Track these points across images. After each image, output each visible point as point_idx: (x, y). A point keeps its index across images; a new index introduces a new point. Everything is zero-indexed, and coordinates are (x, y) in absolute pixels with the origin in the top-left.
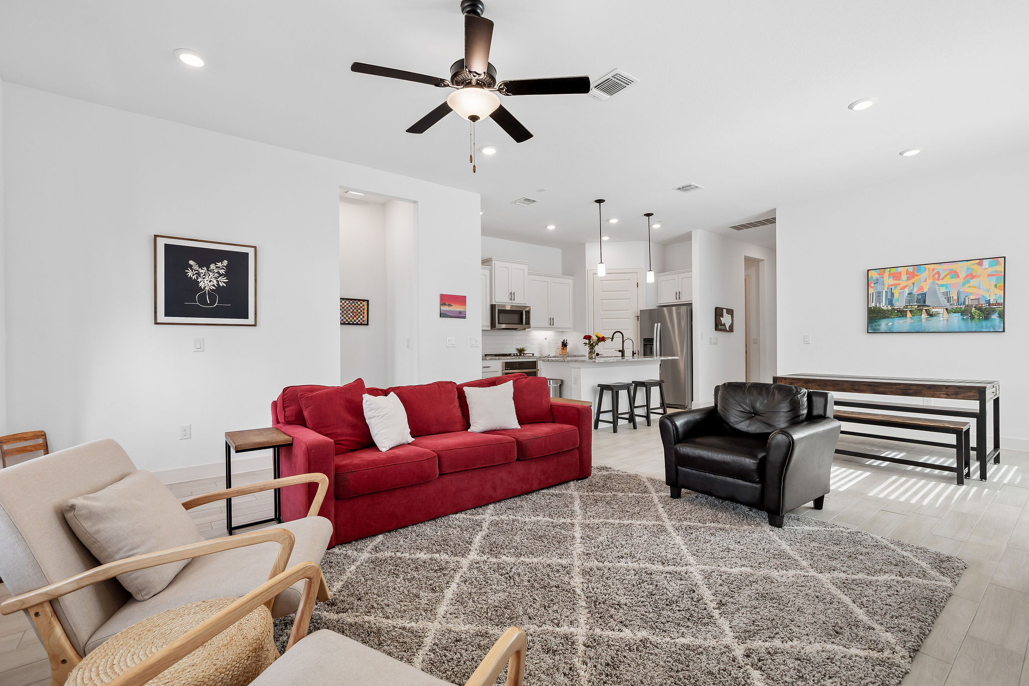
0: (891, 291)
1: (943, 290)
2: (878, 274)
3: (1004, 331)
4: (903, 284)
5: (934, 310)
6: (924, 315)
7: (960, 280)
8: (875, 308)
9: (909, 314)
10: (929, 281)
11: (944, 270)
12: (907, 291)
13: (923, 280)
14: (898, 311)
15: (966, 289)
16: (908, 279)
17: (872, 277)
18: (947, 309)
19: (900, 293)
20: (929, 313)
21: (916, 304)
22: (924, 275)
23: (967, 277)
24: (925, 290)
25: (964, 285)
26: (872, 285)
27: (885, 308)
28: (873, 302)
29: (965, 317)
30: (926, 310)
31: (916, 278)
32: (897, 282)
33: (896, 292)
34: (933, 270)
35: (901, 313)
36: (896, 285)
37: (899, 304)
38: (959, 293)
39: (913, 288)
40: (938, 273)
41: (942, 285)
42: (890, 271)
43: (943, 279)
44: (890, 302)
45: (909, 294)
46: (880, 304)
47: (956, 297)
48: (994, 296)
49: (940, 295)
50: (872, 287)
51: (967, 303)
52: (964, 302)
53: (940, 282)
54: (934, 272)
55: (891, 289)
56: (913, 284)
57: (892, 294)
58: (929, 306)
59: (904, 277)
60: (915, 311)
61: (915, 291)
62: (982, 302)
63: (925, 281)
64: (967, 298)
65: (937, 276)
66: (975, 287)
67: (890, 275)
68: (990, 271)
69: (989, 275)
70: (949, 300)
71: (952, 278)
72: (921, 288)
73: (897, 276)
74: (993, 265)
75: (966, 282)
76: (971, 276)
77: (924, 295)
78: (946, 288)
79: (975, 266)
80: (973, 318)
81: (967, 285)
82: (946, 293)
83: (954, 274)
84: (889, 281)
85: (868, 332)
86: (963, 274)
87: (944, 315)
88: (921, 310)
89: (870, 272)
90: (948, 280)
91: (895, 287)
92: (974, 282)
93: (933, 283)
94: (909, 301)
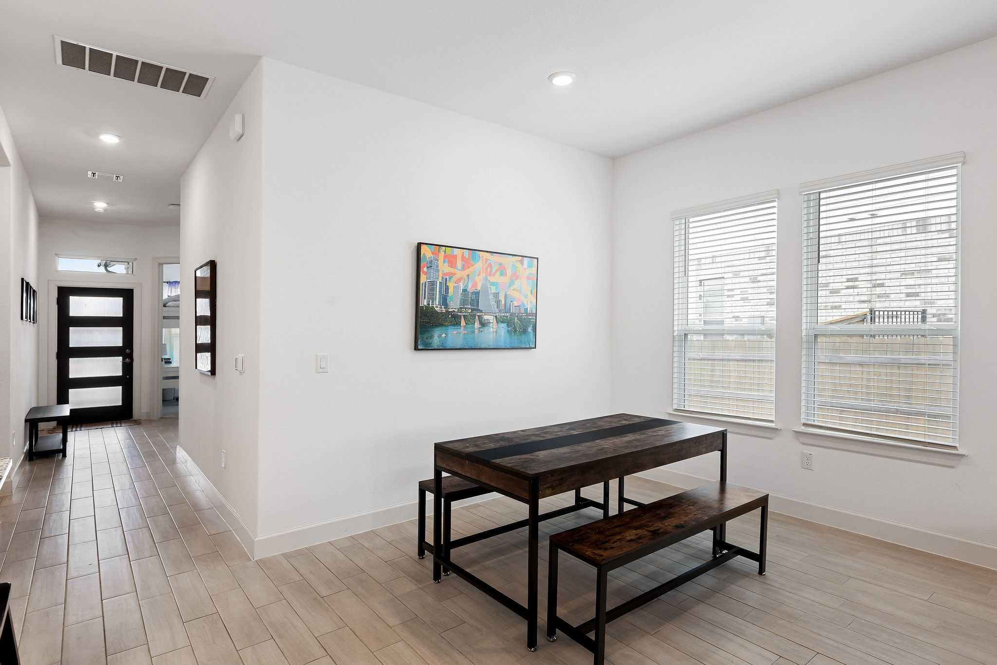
0: (446, 284)
1: (493, 290)
2: (433, 253)
3: (535, 348)
4: (459, 274)
5: (486, 317)
6: (477, 325)
7: (506, 280)
8: (428, 307)
9: (463, 323)
10: (483, 275)
11: (495, 263)
12: (462, 286)
13: (477, 273)
14: (453, 316)
15: (512, 293)
16: (464, 268)
17: (424, 254)
18: (496, 317)
19: (454, 287)
20: (482, 321)
21: (469, 307)
22: (478, 265)
23: (512, 276)
24: (479, 288)
25: (510, 286)
26: (425, 269)
27: (438, 309)
28: (425, 298)
29: (509, 329)
30: (479, 316)
31: (471, 268)
32: (451, 270)
33: (451, 285)
34: (487, 260)
35: (455, 320)
36: (452, 275)
37: (454, 305)
38: (506, 297)
39: (468, 283)
40: (490, 265)
41: (492, 284)
42: (445, 252)
43: (494, 275)
44: (444, 301)
45: (465, 291)
46: (433, 302)
47: (503, 302)
48: (530, 306)
49: (491, 297)
50: (425, 273)
51: (511, 311)
52: (510, 309)
53: (492, 279)
54: (487, 264)
55: (446, 280)
56: (468, 276)
57: (447, 288)
58: (481, 311)
59: (459, 264)
60: (469, 317)
61: (470, 289)
62: (522, 310)
63: (479, 275)
64: (511, 304)
65: (489, 269)
66: (517, 291)
67: (445, 257)
68: (528, 272)
69: (528, 278)
70: (498, 302)
71: (501, 275)
72: (475, 285)
73: (451, 261)
74: (530, 266)
75: (512, 283)
76: (515, 276)
77: (477, 293)
78: (496, 288)
79: (519, 265)
80: (515, 331)
81: (512, 288)
82: (496, 295)
83: (502, 270)
84: (444, 267)
85: (416, 348)
86: (509, 272)
87: (493, 326)
88: (474, 316)
89: (423, 247)
90: (497, 278)
91: (450, 278)
92: (517, 283)
93: (486, 279)
94: (464, 302)
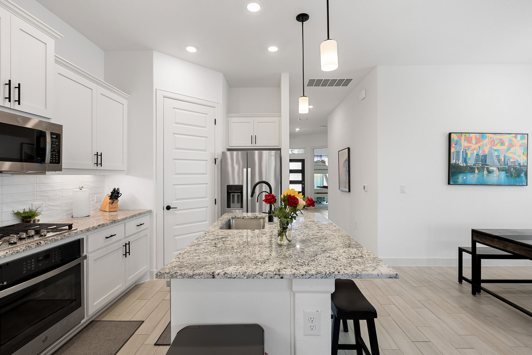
0: (466, 152)
1: (496, 153)
2: (458, 137)
3: (527, 185)
4: (473, 146)
5: (491, 168)
6: (485, 172)
7: (505, 147)
8: (455, 164)
9: (476, 171)
10: (489, 146)
11: (497, 139)
12: (475, 152)
13: (485, 145)
14: (470, 168)
15: (509, 154)
16: (476, 143)
18: (498, 168)
19: (471, 153)
20: (488, 170)
21: (481, 163)
22: (486, 141)
23: (509, 145)
24: (486, 153)
25: (507, 151)
26: (454, 145)
27: (461, 165)
28: (454, 159)
29: (508, 175)
30: (486, 168)
31: (481, 143)
32: (469, 145)
33: (469, 153)
34: (491, 138)
35: (472, 170)
36: (469, 147)
37: (471, 162)
38: (505, 157)
39: (479, 151)
40: (494, 141)
41: (496, 150)
42: (465, 136)
43: (496, 145)
44: (465, 160)
45: (477, 155)
46: (458, 161)
47: (503, 160)
48: (522, 160)
49: (495, 157)
50: (453, 147)
51: (509, 165)
52: (507, 164)
53: (495, 148)
54: (491, 140)
55: (466, 150)
56: (479, 147)
57: (467, 154)
58: (488, 165)
59: (474, 141)
60: (480, 168)
61: (481, 153)
62: (517, 164)
63: (486, 146)
64: (509, 161)
65: (493, 143)
66: (513, 153)
67: (465, 138)
68: (521, 142)
69: (521, 146)
70: (499, 161)
71: (501, 145)
72: (484, 151)
73: (469, 140)
74: (522, 139)
75: (509, 149)
76: (511, 145)
77: (485, 156)
78: (498, 152)
79: (514, 139)
80: (512, 176)
81: (509, 152)
82: (498, 156)
83: (502, 143)
84: (464, 144)
85: (448, 184)
86: (507, 143)
87: (496, 173)
88: (484, 168)
89: (452, 135)
90: (499, 147)
91: (468, 149)
92: (513, 149)
93: (491, 148)
94: (477, 160)
